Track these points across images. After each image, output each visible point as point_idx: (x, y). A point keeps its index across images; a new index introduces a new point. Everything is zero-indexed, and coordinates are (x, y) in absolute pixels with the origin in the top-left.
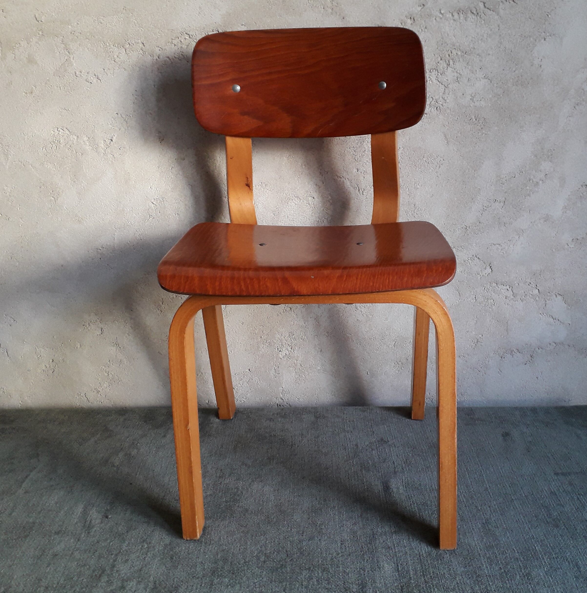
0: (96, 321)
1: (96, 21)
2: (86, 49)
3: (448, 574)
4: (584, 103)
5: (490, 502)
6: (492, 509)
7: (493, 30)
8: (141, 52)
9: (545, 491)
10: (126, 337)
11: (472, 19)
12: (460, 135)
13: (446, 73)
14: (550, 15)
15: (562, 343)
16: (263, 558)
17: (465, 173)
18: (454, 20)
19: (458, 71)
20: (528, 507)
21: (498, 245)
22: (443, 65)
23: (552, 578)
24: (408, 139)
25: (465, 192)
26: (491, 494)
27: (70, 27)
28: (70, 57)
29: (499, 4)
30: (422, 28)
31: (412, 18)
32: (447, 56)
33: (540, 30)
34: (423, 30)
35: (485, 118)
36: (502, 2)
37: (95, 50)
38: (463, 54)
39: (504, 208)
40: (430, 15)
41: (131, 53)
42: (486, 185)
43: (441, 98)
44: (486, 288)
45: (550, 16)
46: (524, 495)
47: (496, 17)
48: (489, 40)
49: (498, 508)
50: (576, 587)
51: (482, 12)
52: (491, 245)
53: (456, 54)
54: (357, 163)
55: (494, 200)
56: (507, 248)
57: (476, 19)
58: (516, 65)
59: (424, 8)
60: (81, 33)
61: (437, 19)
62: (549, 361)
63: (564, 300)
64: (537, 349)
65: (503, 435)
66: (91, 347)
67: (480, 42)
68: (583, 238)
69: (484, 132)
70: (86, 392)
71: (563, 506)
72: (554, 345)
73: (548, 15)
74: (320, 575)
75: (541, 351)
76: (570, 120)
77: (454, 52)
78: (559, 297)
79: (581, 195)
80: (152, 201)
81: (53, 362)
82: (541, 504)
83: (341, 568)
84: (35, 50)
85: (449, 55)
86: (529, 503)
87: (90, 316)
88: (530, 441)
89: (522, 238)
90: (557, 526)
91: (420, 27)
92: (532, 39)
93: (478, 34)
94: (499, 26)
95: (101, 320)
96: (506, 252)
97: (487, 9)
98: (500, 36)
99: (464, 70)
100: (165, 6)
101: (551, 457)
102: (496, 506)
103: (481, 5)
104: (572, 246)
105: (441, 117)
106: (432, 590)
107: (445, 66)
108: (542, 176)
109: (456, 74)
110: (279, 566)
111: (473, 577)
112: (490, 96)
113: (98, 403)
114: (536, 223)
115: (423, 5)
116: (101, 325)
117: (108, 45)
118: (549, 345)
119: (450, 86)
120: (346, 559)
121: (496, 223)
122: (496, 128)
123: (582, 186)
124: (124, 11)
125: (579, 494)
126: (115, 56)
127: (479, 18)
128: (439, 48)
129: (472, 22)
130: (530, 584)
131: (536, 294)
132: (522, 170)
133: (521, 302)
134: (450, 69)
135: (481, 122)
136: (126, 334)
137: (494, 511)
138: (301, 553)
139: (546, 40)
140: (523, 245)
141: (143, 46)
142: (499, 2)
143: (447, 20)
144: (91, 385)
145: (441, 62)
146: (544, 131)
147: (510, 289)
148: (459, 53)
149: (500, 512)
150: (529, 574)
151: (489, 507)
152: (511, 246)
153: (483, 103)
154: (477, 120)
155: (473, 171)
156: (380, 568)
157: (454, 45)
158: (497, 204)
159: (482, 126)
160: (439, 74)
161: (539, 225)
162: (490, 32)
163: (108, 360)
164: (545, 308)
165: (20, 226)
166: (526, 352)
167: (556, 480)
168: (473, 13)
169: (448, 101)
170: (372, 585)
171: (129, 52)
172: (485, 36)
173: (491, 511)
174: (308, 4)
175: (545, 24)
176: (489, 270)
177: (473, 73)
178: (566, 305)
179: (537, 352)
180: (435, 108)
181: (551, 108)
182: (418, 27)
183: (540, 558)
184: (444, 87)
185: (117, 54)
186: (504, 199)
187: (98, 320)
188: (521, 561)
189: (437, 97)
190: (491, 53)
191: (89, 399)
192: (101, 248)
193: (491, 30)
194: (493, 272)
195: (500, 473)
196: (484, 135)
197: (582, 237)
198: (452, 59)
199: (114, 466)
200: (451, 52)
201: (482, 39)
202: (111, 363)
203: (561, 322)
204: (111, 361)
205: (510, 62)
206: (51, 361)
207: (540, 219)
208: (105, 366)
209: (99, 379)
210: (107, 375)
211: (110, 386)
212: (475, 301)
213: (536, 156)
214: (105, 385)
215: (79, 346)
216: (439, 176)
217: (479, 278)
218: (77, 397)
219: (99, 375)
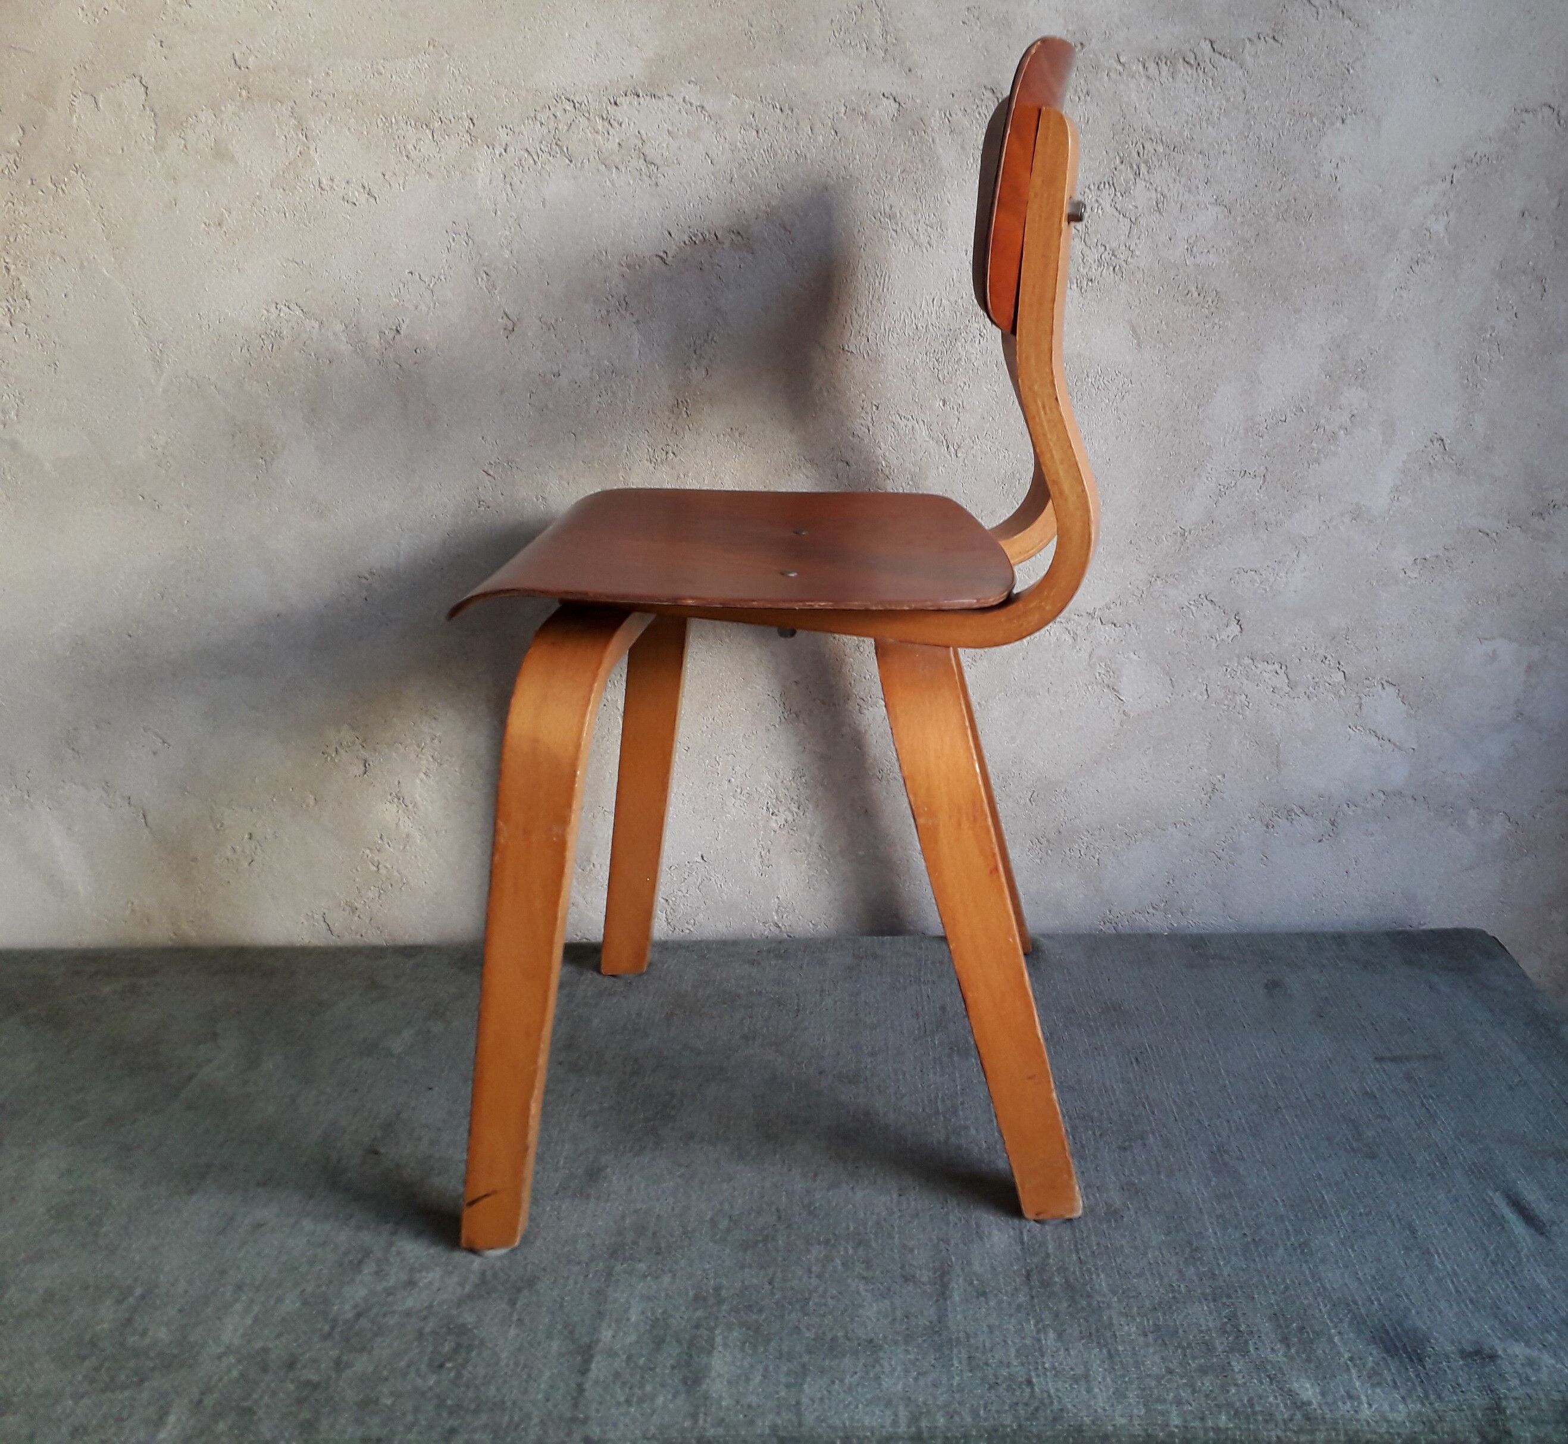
0: (354, 744)
1: (367, 70)
3: (1132, 1247)
4: (1431, 259)
5: (1230, 1112)
6: (1233, 1125)
7: (1232, 99)
8: (467, 137)
9: (1351, 1092)
10: (421, 780)
11: (1186, 76)
12: (1165, 327)
13: (1131, 191)
14: (1353, 68)
15: (1399, 793)
16: (724, 1224)
17: (1177, 412)
18: (1148, 77)
19: (1159, 189)
20: (1312, 1122)
21: (1253, 573)
22: (1125, 174)
23: (1354, 1251)
25: (1179, 454)
26: (1233, 1098)
27: (310, 81)
28: (308, 148)
29: (1244, 46)
30: (1080, 94)
32: (1135, 155)
33: (1333, 100)
34: (1083, 98)
35: (1218, 290)
36: (1250, 39)
37: (365, 133)
38: (1168, 151)
39: (1264, 489)
40: (1096, 67)
41: (444, 139)
42: (1225, 439)
43: (1123, 247)
44: (1229, 670)
45: (1351, 71)
46: (1305, 1100)
47: (1239, 72)
48: (1225, 121)
50: (1404, 1266)
51: (1208, 61)
52: (1238, 573)
53: (1153, 151)
55: (1243, 473)
56: (1272, 580)
57: (1195, 74)
58: (1284, 175)
60: (334, 95)
61: (1112, 74)
62: (1372, 834)
63: (1401, 695)
64: (1345, 806)
66: (340, 804)
67: (1204, 124)
68: (1437, 557)
69: (1216, 321)
70: (324, 910)
71: (1389, 1120)
72: (1383, 797)
73: (1348, 70)
74: (851, 1252)
75: (1353, 811)
76: (1401, 297)
77: (1149, 146)
78: (1390, 689)
79: (1432, 462)
80: (486, 469)
81: (250, 838)
82: (1342, 1116)
83: (897, 1241)
84: (231, 130)
85: (1138, 154)
86: (1315, 1115)
87: (339, 731)
88: (1326, 998)
89: (1304, 557)
90: (1373, 1156)
91: (1076, 91)
92: (1315, 120)
93: (1199, 108)
94: (1244, 92)
95: (365, 740)
96: (1271, 587)
97: (1217, 55)
98: (1247, 112)
99: (1171, 186)
101: (1370, 1028)
102: (1243, 1121)
103: (1206, 46)
104: (1413, 575)
105: (1123, 287)
106: (1094, 1276)
107: (1132, 177)
108: (1345, 418)
109: (1153, 195)
110: (760, 1238)
111: (1183, 1252)
112: (1229, 243)
113: (354, 935)
114: (1334, 523)
115: (1082, 44)
116: (364, 754)
117: (393, 121)
118: (1369, 798)
119: (1143, 221)
120: (910, 1222)
121: (1248, 523)
122: (1243, 314)
123: (1432, 441)
124: (431, 48)
125: (1425, 1097)
126: (410, 147)
127: (1201, 72)
128: (1117, 137)
129: (1187, 83)
130: (1306, 1262)
131: (1339, 683)
132: (1301, 405)
133: (1307, 700)
134: (1141, 184)
135: (1210, 299)
136: (422, 775)
138: (810, 1213)
139: (1346, 121)
140: (1306, 573)
141: (472, 125)
142: (1244, 40)
143: (1133, 77)
144: (338, 894)
145: (1122, 167)
146: (1346, 320)
147: (1281, 672)
148: (1160, 149)
149: (1251, 1131)
150: (1304, 1245)
152: (1282, 574)
153: (1212, 257)
154: (1202, 295)
155: (1196, 408)
156: (981, 1239)
157: (1148, 131)
158: (1248, 480)
159: (1213, 309)
160: (1117, 193)
161: (1342, 528)
162: (1225, 105)
163: (380, 834)
164: (1358, 714)
166: (1320, 813)
167: (1378, 1070)
168: (1188, 63)
169: (1137, 253)
170: (963, 1269)
171: (440, 138)
172: (1215, 111)
173: (1230, 1128)
174: (833, 39)
175: (1342, 88)
176: (1234, 629)
177: (1190, 191)
178: (1404, 708)
179: (1344, 814)
180: (1112, 268)
181: (1362, 269)
183: (1331, 1215)
184: (1127, 221)
186: (1262, 468)
187: (357, 741)
188: (1290, 1220)
189: (1114, 244)
190: (1228, 149)
191: (332, 927)
192: (367, 575)
193: (1228, 100)
194: (1244, 632)
196: (1216, 327)
197: (1435, 554)
198: (1146, 162)
199: (392, 1055)
200: (1144, 147)
201: (1209, 119)
202: (385, 840)
203: (1395, 745)
204: (385, 838)
205: (1270, 169)
206: (247, 836)
207: (1342, 515)
208: (370, 849)
209: (357, 880)
210: (375, 869)
211: (383, 897)
212: (1206, 697)
213: (1329, 374)
214: (371, 895)
215: (312, 802)
216: (1121, 416)
217: (1214, 645)
218: (306, 923)
219: (357, 870)
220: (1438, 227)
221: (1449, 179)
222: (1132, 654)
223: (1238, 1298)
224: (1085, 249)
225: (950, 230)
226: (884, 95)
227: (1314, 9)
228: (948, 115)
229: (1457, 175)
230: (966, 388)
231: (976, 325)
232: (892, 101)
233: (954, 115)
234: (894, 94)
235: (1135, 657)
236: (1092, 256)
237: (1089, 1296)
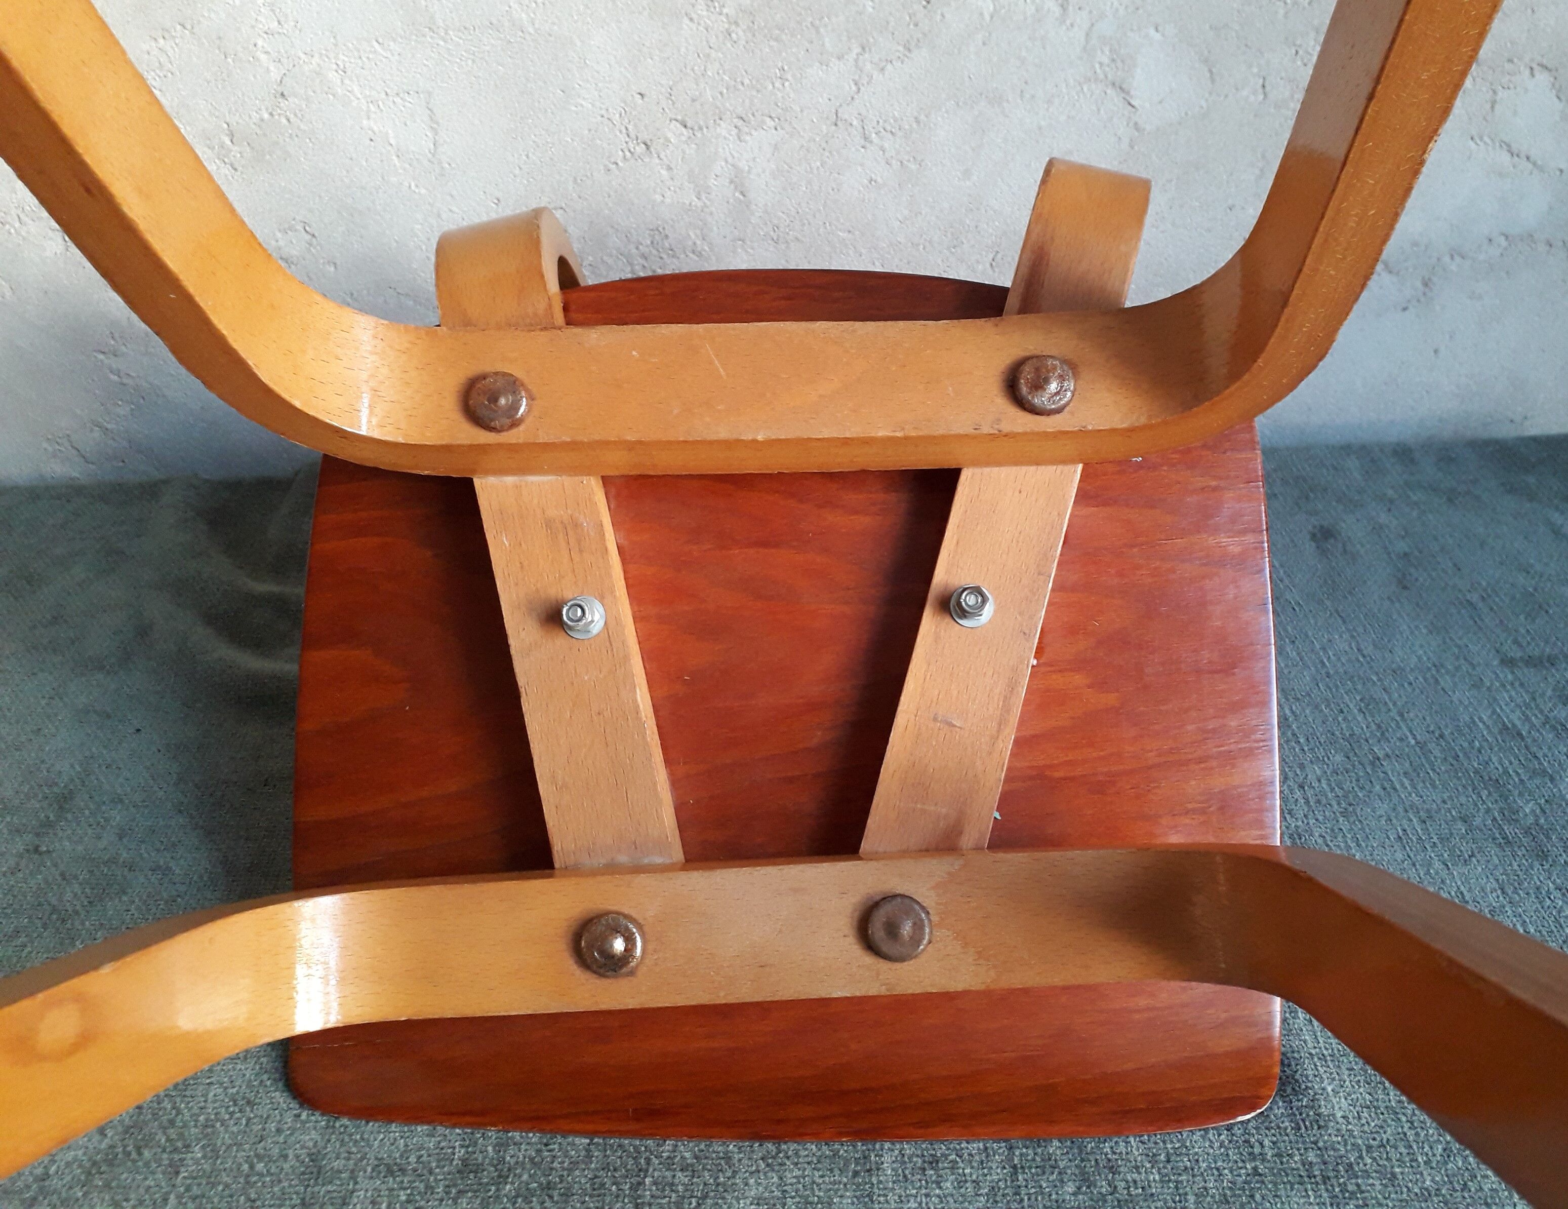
5: (1302, 767)
9: (1481, 725)
15: (1529, 238)
20: (1434, 786)
26: (1302, 740)
44: (1301, 52)
46: (1412, 742)
49: (1332, 790)
63: (1557, 85)
64: (1448, 257)
65: (1313, 536)
72: (1504, 243)
75: (1459, 265)
78: (1541, 77)
82: (1476, 772)
86: (1433, 770)
88: (1406, 554)
101: (1480, 605)
118: (1484, 245)
137: (1319, 802)
149: (1339, 804)
151: (1301, 787)
164: (1489, 118)
166: (1411, 270)
178: (1557, 105)
179: (1444, 270)
195: (1322, 662)
203: (1535, 164)
212: (1261, 97)
217: (1282, 12)
222: (1152, 32)
223: (1367, 1174)
235: (1157, 36)
237: (1114, 1170)
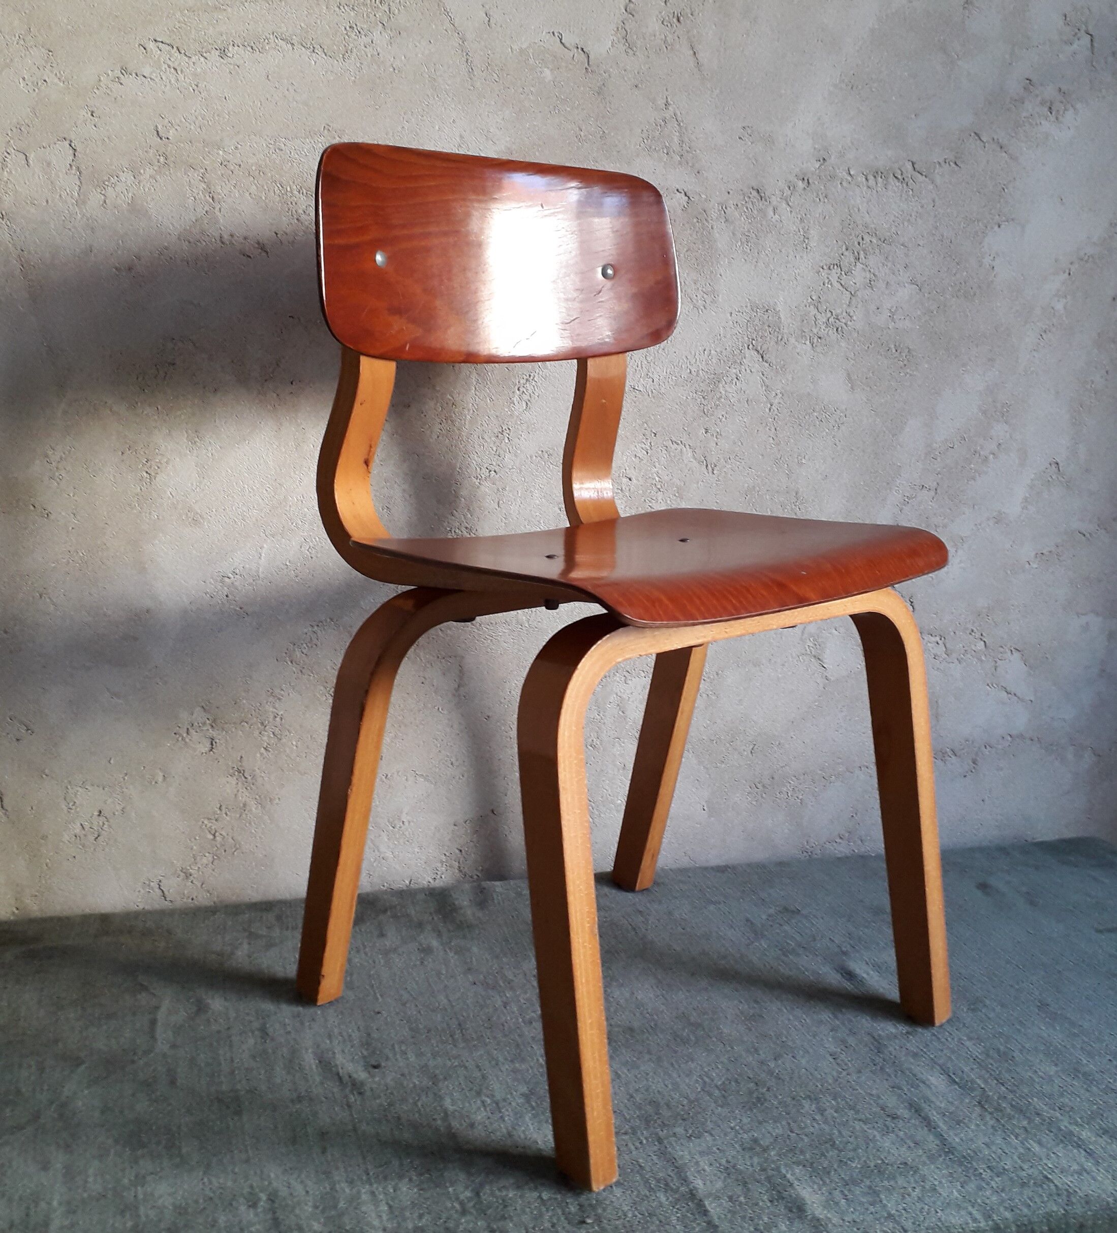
0: (204, 724)
1: (271, 146)
2: (247, 194)
4: (1054, 330)
7: (925, 206)
10: (262, 754)
11: (894, 188)
12: (871, 374)
13: (853, 272)
14: (1007, 188)
15: (1021, 736)
17: (878, 439)
18: (869, 187)
19: (872, 270)
22: (849, 258)
24: (791, 379)
25: (877, 471)
27: (221, 152)
28: (214, 208)
29: (935, 167)
30: (821, 197)
31: (806, 179)
32: (856, 243)
33: (993, 211)
34: (822, 199)
35: (910, 347)
36: (939, 163)
37: (264, 198)
38: (880, 243)
39: (935, 499)
40: (832, 177)
42: (910, 461)
43: (844, 314)
45: (1006, 190)
47: (931, 187)
48: (920, 221)
51: (910, 177)
53: (869, 242)
54: (707, 419)
55: (921, 487)
57: (901, 187)
58: (958, 264)
59: (826, 164)
60: (240, 165)
61: (844, 184)
62: (1002, 769)
63: (1024, 658)
64: (984, 748)
67: (906, 224)
68: (1050, 552)
69: (908, 370)
70: (161, 878)
72: (1010, 739)
73: (1004, 189)
75: (989, 752)
77: (867, 238)
78: (1017, 655)
79: (1050, 479)
81: (99, 815)
84: (147, 190)
85: (859, 244)
89: (960, 552)
91: (818, 194)
92: (980, 224)
93: (903, 211)
94: (934, 201)
95: (214, 721)
97: (917, 174)
98: (935, 216)
99: (881, 268)
100: (400, 129)
103: (909, 166)
104: (1035, 566)
105: (843, 344)
107: (852, 260)
108: (993, 446)
109: (868, 275)
112: (919, 313)
113: (185, 900)
114: (983, 526)
115: (824, 159)
116: (212, 733)
117: (289, 189)
118: (1000, 740)
119: (859, 294)
122: (926, 366)
123: (1050, 464)
124: (326, 131)
126: (301, 211)
127: (905, 185)
128: (844, 230)
129: (895, 192)
131: (980, 650)
132: (965, 436)
133: (958, 664)
134: (859, 266)
135: (904, 355)
136: (262, 750)
139: (1001, 227)
140: (962, 565)
142: (935, 163)
143: (858, 186)
144: (175, 861)
145: (846, 253)
146: (997, 373)
147: (941, 643)
148: (874, 240)
153: (907, 323)
154: (898, 351)
155: (891, 436)
157: (867, 227)
158: (925, 491)
159: (905, 362)
160: (843, 273)
162: (920, 210)
163: (218, 806)
164: (994, 675)
165: (70, 528)
166: (966, 754)
168: (896, 177)
169: (855, 318)
172: (914, 215)
175: (999, 202)
177: (893, 274)
178: (1025, 669)
179: (982, 754)
180: (835, 329)
181: (1008, 335)
182: (815, 194)
184: (848, 294)
185: (304, 207)
186: (935, 483)
187: (208, 722)
189: (839, 311)
190: (921, 243)
191: (166, 893)
192: (230, 575)
193: (922, 207)
194: (916, 612)
196: (908, 376)
197: (1049, 549)
198: (864, 250)
200: (863, 239)
201: (909, 220)
202: (224, 811)
203: (1018, 697)
204: (223, 808)
205: (948, 259)
206: (96, 813)
207: (988, 519)
208: (209, 819)
209: (195, 847)
210: (212, 837)
211: (216, 862)
213: (984, 413)
214: (205, 861)
215: (160, 779)
216: (837, 443)
218: (142, 891)
219: (195, 839)
220: (1059, 306)
221: (1067, 272)
222: (834, 630)
224: (818, 314)
225: (720, 296)
226: (678, 190)
227: (982, 144)
228: (723, 207)
229: (1073, 269)
230: (724, 419)
231: (734, 371)
232: (683, 195)
233: (728, 208)
234: (686, 190)
235: (836, 633)
236: (822, 319)
